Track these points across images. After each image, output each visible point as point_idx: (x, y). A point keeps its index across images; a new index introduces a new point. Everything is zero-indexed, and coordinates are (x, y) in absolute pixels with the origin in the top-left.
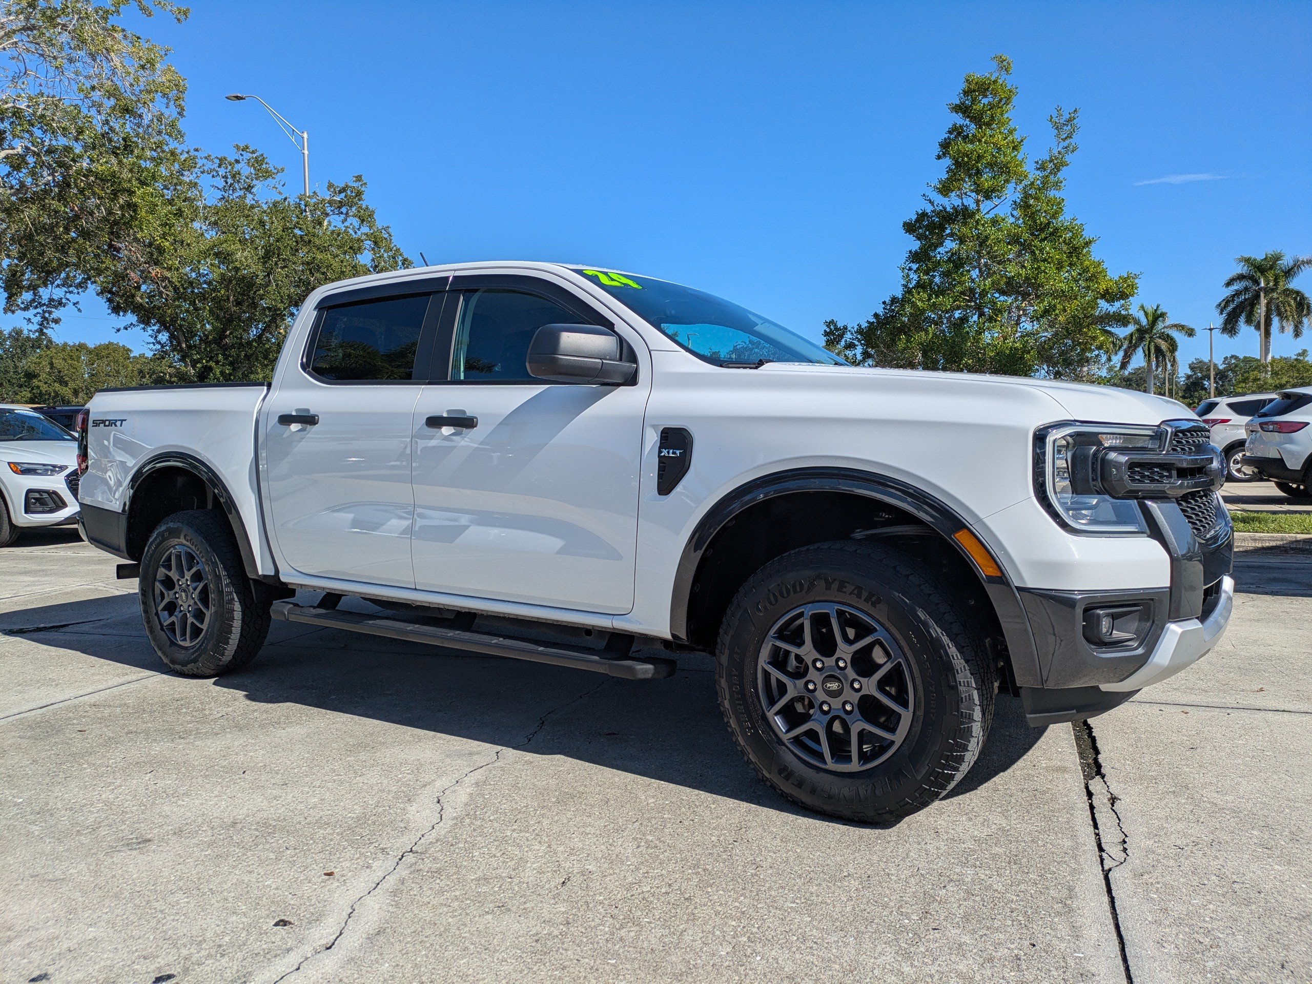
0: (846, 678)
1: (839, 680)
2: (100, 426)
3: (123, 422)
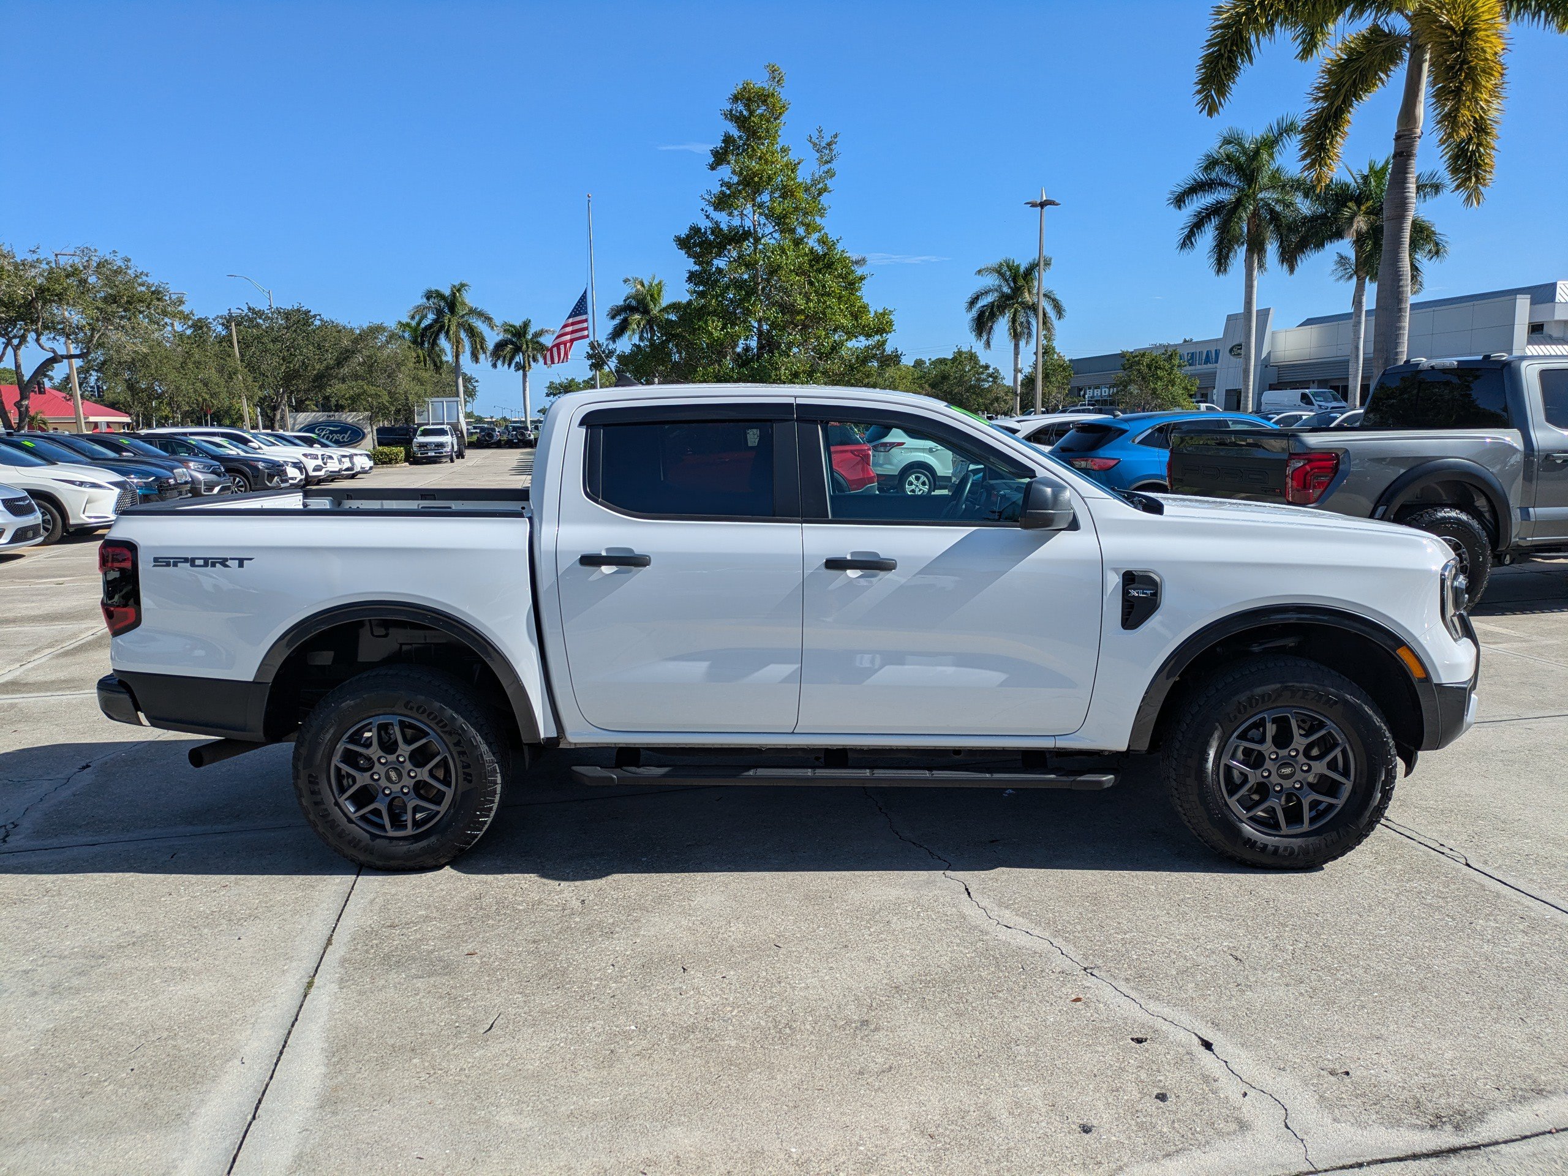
0: (1297, 762)
1: (1293, 766)
2: (177, 566)
3: (245, 562)
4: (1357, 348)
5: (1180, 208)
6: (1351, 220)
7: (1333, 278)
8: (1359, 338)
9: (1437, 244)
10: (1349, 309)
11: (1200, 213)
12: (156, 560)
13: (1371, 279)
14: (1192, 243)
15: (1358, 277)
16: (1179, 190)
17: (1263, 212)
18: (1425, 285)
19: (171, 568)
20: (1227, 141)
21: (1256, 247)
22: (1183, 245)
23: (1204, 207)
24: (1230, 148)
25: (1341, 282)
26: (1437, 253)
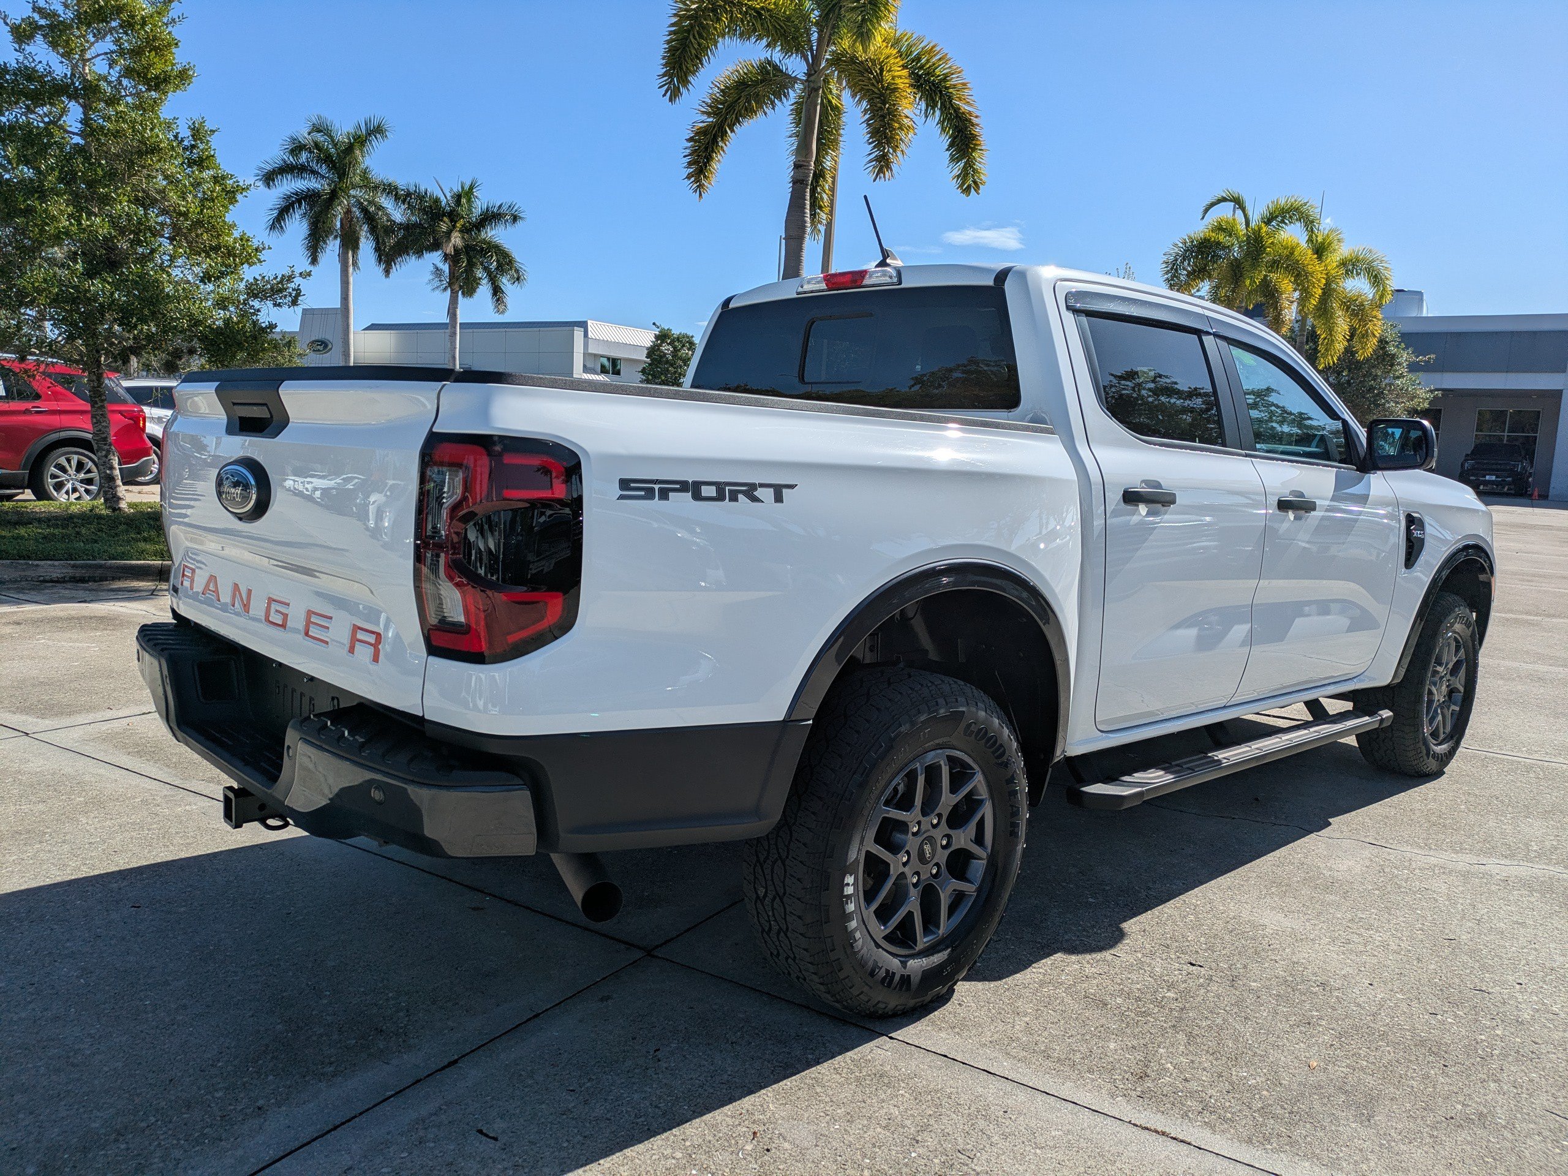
2: (666, 498)
3: (785, 491)
4: (454, 358)
5: (269, 186)
6: (448, 234)
7: (430, 287)
8: (455, 348)
9: (517, 271)
10: (444, 319)
11: (290, 197)
12: (625, 484)
13: (463, 293)
14: (282, 227)
15: (452, 290)
16: (269, 168)
17: (356, 212)
18: (509, 306)
19: (656, 503)
20: (317, 129)
21: (350, 242)
22: (272, 227)
23: (293, 191)
24: (320, 137)
25: (437, 292)
26: (518, 279)
